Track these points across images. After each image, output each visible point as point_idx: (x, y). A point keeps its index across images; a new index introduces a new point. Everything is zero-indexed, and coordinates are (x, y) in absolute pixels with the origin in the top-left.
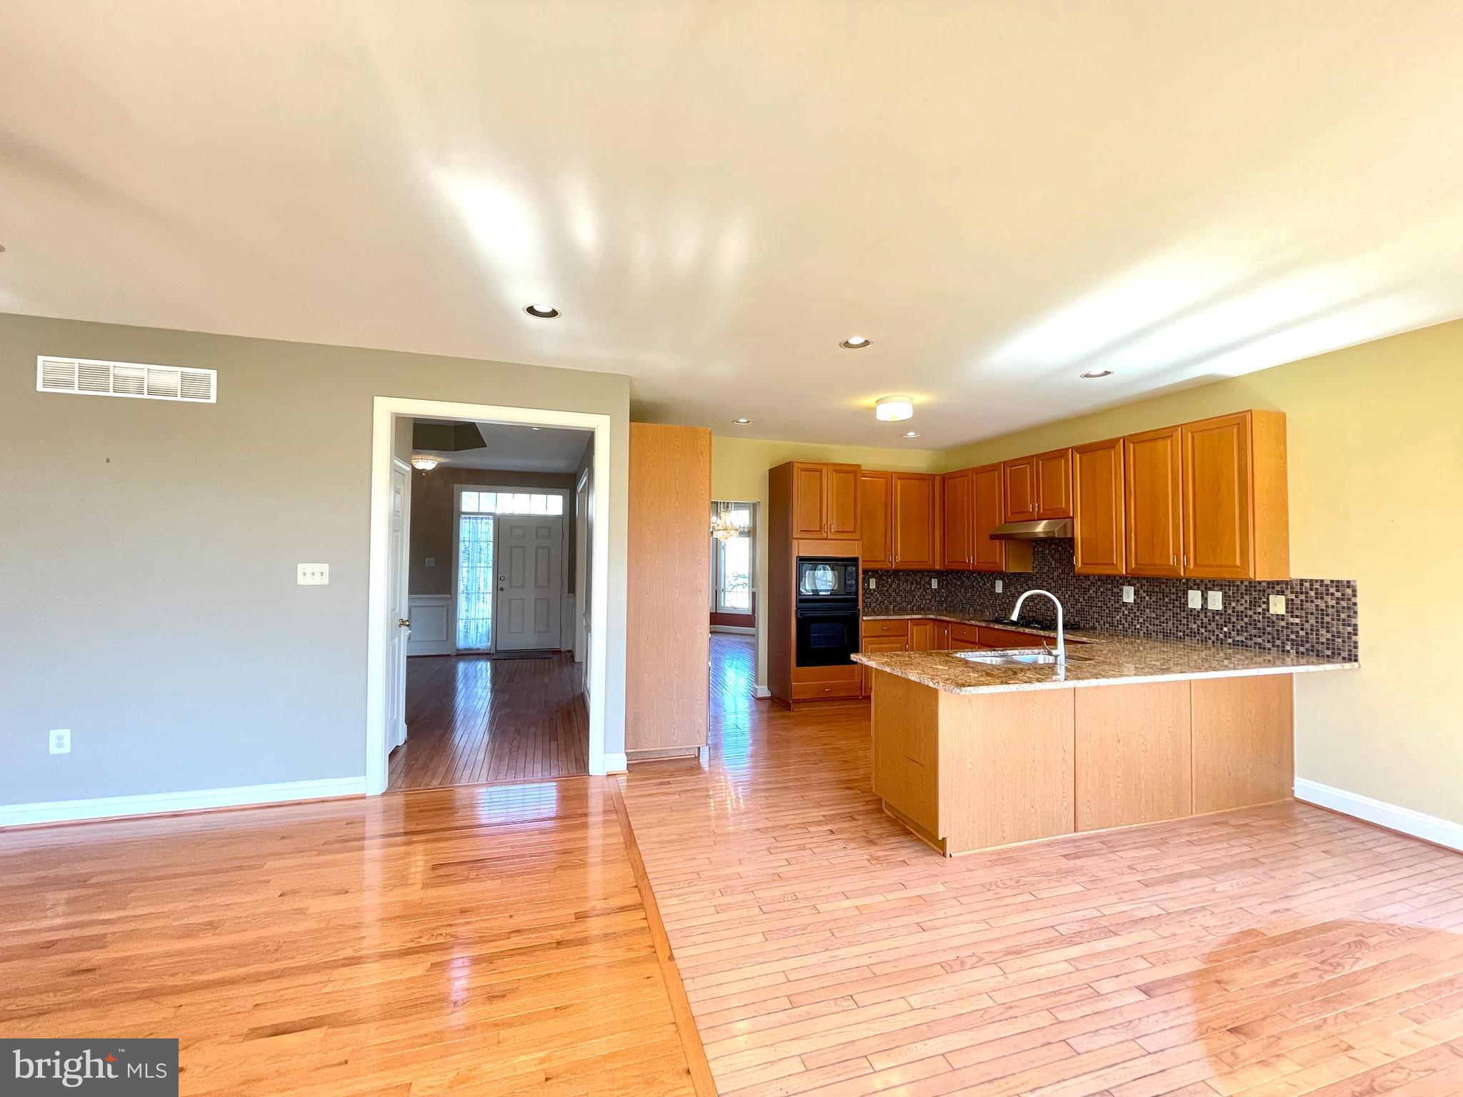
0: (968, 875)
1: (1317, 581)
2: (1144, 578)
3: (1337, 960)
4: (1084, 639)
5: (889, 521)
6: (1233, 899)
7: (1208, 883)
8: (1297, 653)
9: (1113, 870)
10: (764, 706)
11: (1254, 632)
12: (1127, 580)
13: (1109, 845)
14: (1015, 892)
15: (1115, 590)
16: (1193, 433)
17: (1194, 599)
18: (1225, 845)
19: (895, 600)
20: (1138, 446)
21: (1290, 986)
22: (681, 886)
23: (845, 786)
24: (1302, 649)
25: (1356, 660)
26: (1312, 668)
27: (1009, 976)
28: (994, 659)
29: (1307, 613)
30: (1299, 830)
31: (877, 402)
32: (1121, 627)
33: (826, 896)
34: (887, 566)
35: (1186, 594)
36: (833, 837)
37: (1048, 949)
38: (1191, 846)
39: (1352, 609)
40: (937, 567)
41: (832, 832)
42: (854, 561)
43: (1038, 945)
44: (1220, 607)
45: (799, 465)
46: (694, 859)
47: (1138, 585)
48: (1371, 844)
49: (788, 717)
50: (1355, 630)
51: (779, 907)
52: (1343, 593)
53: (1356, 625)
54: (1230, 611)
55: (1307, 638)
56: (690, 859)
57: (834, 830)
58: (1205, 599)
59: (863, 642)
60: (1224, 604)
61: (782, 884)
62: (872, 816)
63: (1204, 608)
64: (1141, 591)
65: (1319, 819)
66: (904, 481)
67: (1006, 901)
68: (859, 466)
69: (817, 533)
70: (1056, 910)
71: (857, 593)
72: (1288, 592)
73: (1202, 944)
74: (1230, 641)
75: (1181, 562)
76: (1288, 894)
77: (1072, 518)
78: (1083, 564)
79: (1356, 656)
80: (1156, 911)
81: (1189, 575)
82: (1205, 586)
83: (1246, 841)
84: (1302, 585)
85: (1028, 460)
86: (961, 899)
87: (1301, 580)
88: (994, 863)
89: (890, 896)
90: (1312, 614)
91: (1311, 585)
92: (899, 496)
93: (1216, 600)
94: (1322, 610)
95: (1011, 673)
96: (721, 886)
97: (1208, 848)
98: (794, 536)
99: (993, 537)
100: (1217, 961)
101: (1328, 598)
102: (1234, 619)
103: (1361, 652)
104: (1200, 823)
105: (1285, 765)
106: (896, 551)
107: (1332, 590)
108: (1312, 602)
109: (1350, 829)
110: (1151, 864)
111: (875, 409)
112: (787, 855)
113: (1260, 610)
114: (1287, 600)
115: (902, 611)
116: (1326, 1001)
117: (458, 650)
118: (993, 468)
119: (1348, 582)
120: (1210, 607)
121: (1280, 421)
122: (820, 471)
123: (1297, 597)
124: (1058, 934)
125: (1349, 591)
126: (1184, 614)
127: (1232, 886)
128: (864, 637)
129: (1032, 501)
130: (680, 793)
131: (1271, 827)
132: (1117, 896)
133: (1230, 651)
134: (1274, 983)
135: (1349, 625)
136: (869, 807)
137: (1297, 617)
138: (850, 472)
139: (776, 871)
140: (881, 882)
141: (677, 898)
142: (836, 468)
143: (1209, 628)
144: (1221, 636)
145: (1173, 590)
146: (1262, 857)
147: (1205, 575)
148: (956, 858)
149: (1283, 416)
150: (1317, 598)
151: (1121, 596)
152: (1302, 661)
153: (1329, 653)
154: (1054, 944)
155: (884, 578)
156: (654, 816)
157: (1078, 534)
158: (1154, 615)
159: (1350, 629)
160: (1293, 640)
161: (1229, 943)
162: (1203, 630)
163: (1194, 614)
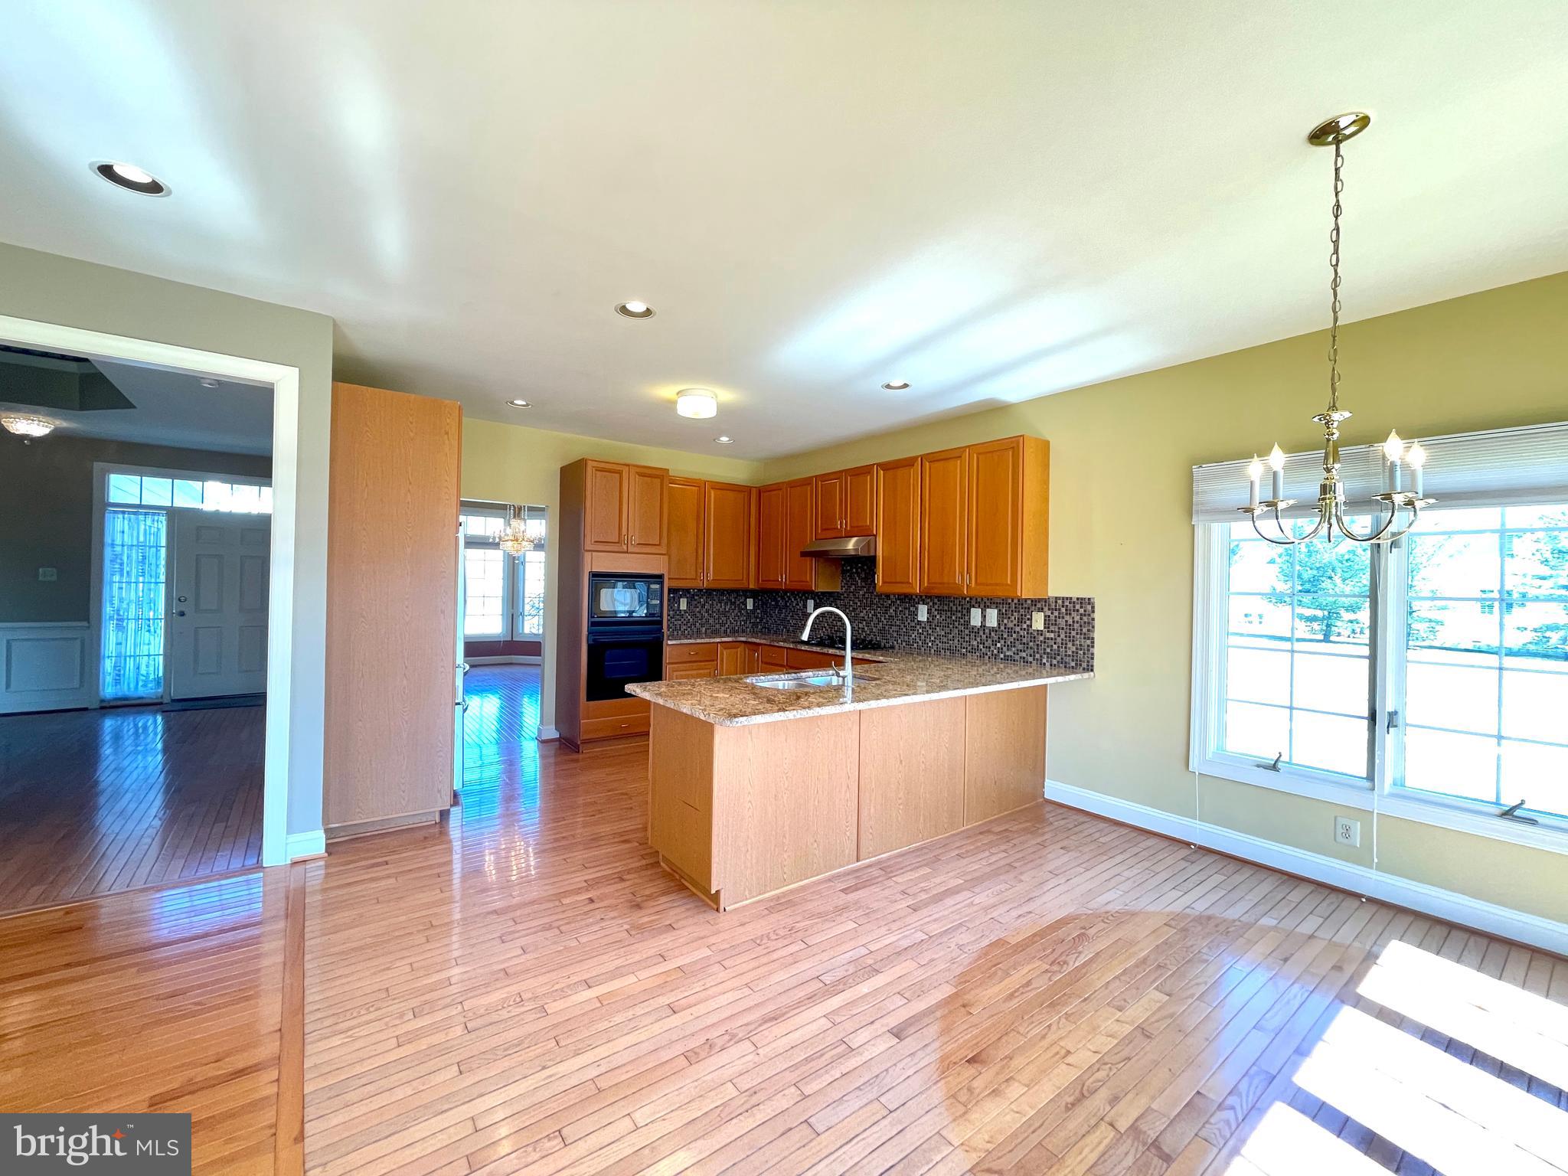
0: (741, 930)
1: (1067, 598)
2: (936, 597)
3: (1063, 958)
4: (881, 658)
5: (701, 537)
6: (986, 909)
7: (968, 896)
8: (1051, 665)
9: (887, 898)
10: (552, 749)
11: (1021, 647)
12: (924, 598)
13: (887, 869)
14: (786, 942)
15: (911, 609)
16: (978, 454)
17: (976, 617)
18: (987, 853)
19: (707, 621)
20: (933, 465)
21: (1025, 995)
22: (355, 1015)
23: (622, 839)
24: (1055, 662)
25: (1092, 670)
26: (1060, 679)
27: (760, 1051)
28: (786, 682)
29: (1059, 628)
30: (1046, 830)
31: (678, 394)
32: (915, 645)
33: (562, 990)
34: (699, 584)
35: (969, 611)
36: (592, 906)
37: (808, 1006)
38: (958, 859)
39: (1091, 624)
40: (752, 586)
41: (591, 900)
42: (659, 578)
43: (799, 1003)
44: (995, 624)
45: (595, 464)
46: (388, 969)
47: (931, 604)
48: (1097, 835)
49: (577, 761)
50: (1093, 643)
51: (495, 1017)
52: (1083, 608)
53: (1093, 638)
54: (1002, 628)
55: (1059, 651)
56: (384, 970)
57: (594, 898)
58: (984, 617)
59: (667, 669)
60: (998, 621)
61: (511, 982)
62: (644, 873)
63: (983, 626)
64: (933, 610)
65: (1060, 817)
66: (719, 492)
67: (775, 956)
68: (667, 470)
69: (618, 545)
70: (825, 956)
71: (661, 616)
72: (1046, 609)
73: (955, 965)
74: (1002, 656)
75: (965, 582)
76: (1031, 896)
77: (875, 536)
78: (884, 582)
79: (1092, 666)
80: (920, 936)
81: (972, 593)
82: (985, 603)
83: (1003, 847)
84: (1056, 602)
85: (838, 475)
86: (726, 963)
87: (1056, 598)
88: (770, 910)
89: (643, 974)
90: (1063, 629)
91: (1063, 602)
92: (712, 506)
93: (992, 617)
94: (1070, 625)
95: (795, 699)
96: (414, 1003)
97: (972, 859)
98: (587, 548)
99: (804, 554)
100: (965, 982)
101: (1074, 614)
102: (1005, 636)
103: (1096, 663)
104: (968, 835)
105: (1038, 771)
106: (708, 569)
107: (1078, 607)
108: (1063, 618)
109: (1083, 823)
110: (922, 885)
111: (675, 403)
112: (523, 942)
113: (1025, 626)
114: (1045, 616)
115: (715, 633)
116: (1052, 1005)
117: (102, 701)
118: (807, 482)
119: (1089, 599)
120: (988, 624)
121: (1045, 447)
122: (620, 473)
123: (1052, 613)
124: (822, 985)
125: (1089, 608)
126: (967, 632)
127: (988, 896)
128: (669, 663)
129: (841, 518)
130: (396, 876)
131: (1024, 829)
132: (887, 928)
133: (1002, 666)
134: (1011, 996)
135: (1089, 639)
136: (644, 862)
137: (1052, 632)
138: (656, 476)
139: (502, 966)
140: (637, 957)
141: (342, 1036)
142: (638, 470)
143: (986, 644)
144: (995, 652)
145: (959, 608)
146: (1015, 861)
147: (983, 594)
148: (731, 912)
149: (1048, 442)
150: (1066, 614)
151: (916, 615)
152: (1055, 672)
153: (1073, 664)
154: (817, 997)
155: (696, 598)
156: (346, 914)
157: (880, 553)
158: (943, 633)
159: (1089, 642)
160: (1048, 653)
161: (980, 958)
162: (981, 646)
163: (975, 632)
